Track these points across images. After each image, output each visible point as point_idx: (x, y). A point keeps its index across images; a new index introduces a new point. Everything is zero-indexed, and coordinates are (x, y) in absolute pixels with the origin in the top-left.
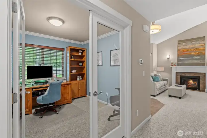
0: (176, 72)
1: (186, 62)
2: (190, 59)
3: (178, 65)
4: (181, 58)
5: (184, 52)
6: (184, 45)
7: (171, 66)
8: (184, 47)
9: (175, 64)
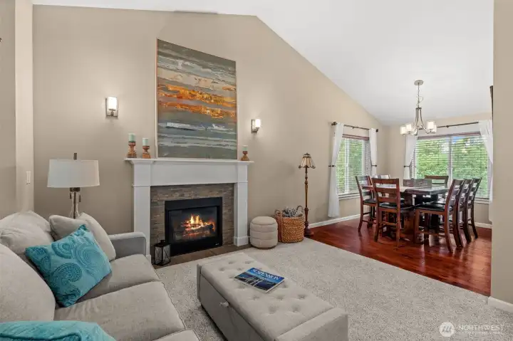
0: (152, 187)
1: (188, 143)
2: (201, 134)
3: (162, 151)
4: (169, 124)
5: (180, 97)
6: (180, 67)
7: (130, 156)
8: (181, 78)
9: (146, 148)
